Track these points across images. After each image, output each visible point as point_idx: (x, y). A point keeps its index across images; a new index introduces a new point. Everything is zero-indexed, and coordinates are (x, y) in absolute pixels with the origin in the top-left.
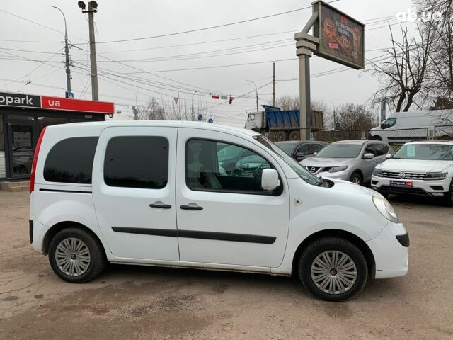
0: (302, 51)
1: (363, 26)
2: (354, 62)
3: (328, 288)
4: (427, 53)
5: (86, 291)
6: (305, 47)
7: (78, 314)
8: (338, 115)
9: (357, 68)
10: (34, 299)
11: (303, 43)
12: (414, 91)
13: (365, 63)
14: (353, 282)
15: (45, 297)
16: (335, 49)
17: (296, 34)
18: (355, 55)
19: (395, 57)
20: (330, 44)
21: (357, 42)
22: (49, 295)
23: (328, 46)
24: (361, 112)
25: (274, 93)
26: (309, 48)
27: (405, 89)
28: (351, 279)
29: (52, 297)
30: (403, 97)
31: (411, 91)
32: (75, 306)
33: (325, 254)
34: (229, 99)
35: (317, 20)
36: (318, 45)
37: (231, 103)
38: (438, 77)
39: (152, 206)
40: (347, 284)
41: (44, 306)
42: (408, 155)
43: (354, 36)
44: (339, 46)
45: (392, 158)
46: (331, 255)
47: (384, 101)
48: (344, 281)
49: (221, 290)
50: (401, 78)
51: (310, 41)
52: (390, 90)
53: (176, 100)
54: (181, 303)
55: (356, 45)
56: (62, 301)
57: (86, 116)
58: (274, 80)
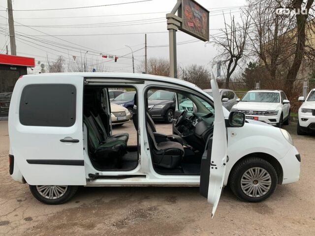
0: (171, 26)
1: (208, 12)
2: (203, 36)
3: (252, 193)
4: (246, 33)
5: (66, 210)
6: (173, 24)
7: (71, 231)
8: (187, 72)
9: (205, 41)
10: (24, 221)
11: (172, 21)
12: (238, 57)
13: (210, 37)
14: (269, 188)
15: (34, 219)
16: (192, 27)
17: (167, 15)
18: (204, 32)
19: (227, 34)
20: (189, 23)
21: (204, 22)
22: (37, 217)
23: (188, 24)
24: (201, 71)
25: (146, 56)
26: (176, 25)
27: (233, 56)
28: (267, 186)
29: (40, 218)
30: (231, 61)
31: (236, 57)
32: (64, 224)
33: (251, 170)
34: (114, 58)
35: (181, 6)
36: (181, 23)
37: (116, 61)
38: (254, 49)
39: (62, 141)
40: (265, 190)
41: (37, 227)
42: (251, 99)
43: (203, 19)
44: (194, 25)
45: (241, 101)
46: (254, 170)
47: (219, 64)
48: (263, 188)
49: (173, 200)
50: (230, 48)
51: (176, 20)
52: (224, 56)
53: (74, 57)
54: (150, 214)
55: (205, 26)
56: (50, 220)
57: (11, 68)
58: (146, 46)
